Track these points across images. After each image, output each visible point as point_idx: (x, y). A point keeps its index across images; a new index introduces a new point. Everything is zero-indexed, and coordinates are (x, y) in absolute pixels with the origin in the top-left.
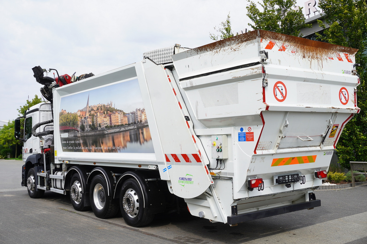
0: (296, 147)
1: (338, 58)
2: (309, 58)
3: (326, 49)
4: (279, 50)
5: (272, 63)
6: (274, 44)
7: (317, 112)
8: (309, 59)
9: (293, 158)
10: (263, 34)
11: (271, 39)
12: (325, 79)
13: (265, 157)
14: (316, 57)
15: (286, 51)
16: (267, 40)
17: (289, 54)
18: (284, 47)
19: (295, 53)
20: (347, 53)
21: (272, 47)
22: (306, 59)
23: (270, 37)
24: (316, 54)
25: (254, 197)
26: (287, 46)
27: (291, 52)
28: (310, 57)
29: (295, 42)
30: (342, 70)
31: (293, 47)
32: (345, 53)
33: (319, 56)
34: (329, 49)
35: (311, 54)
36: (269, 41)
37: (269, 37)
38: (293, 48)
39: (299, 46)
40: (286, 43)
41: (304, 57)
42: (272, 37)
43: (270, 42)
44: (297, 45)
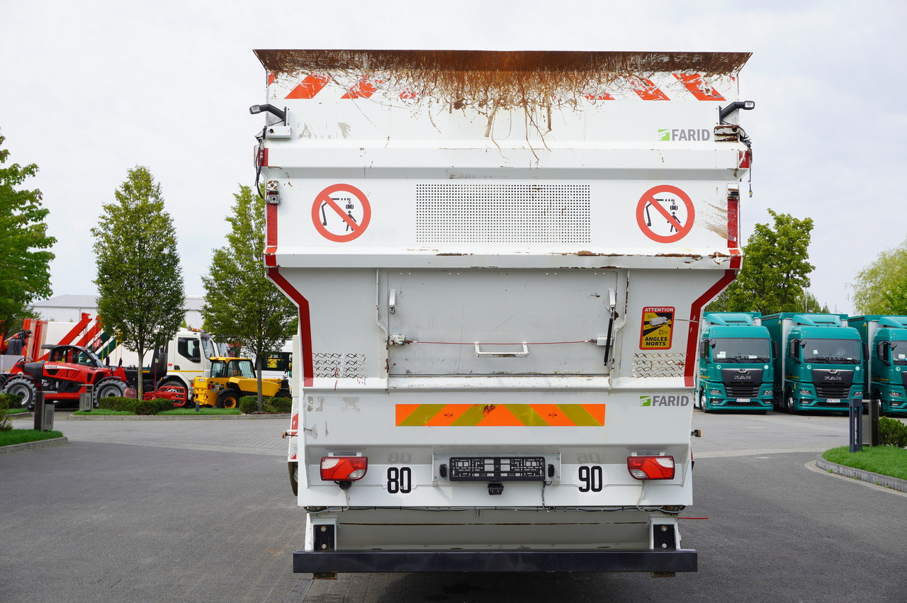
0: (489, 375)
1: (639, 92)
2: (480, 105)
3: (572, 70)
4: (346, 96)
5: (313, 136)
6: (323, 81)
7: (499, 267)
8: (484, 109)
9: (489, 409)
10: (277, 62)
11: (311, 68)
12: (542, 165)
13: (357, 398)
14: (516, 100)
15: (375, 96)
16: (294, 73)
17: (386, 101)
18: (370, 85)
19: (417, 96)
20: (690, 72)
21: (316, 92)
22: (471, 111)
23: (307, 65)
24: (522, 91)
25: (375, 508)
26: (381, 81)
27: (397, 96)
28: (490, 103)
29: (417, 67)
30: (660, 131)
31: (411, 80)
32: (679, 72)
33: (533, 94)
34: (588, 69)
35: (494, 93)
36: (303, 77)
37: (303, 65)
38: (410, 84)
39: (435, 77)
40: (379, 73)
41: (458, 105)
42: (313, 65)
43: (309, 79)
44: (426, 74)
